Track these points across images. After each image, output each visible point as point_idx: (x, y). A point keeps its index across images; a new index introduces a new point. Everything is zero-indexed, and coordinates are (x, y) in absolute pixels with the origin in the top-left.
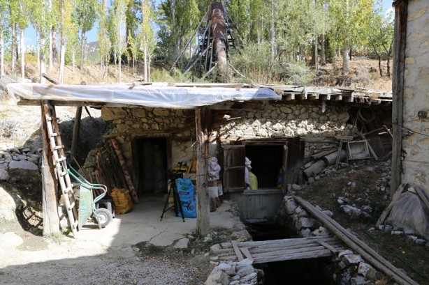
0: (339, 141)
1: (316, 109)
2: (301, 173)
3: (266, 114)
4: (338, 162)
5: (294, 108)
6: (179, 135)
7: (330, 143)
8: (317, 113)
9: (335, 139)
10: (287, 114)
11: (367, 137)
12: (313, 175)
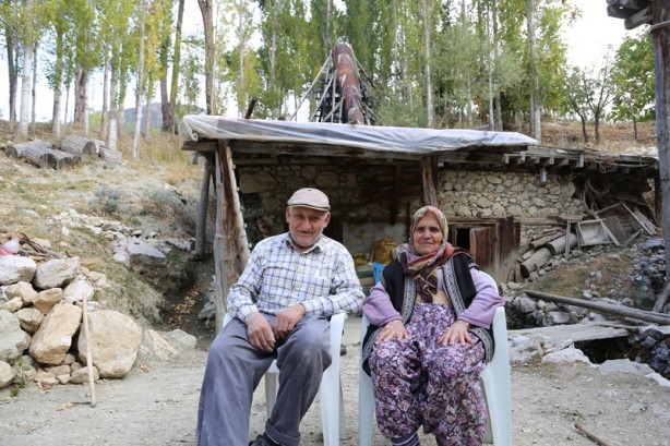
0: (566, 222)
1: (532, 179)
2: (518, 267)
3: (469, 185)
4: (568, 250)
5: (504, 177)
6: (353, 215)
7: (554, 225)
8: (534, 184)
9: (559, 220)
10: (496, 185)
11: (601, 215)
12: (535, 268)
